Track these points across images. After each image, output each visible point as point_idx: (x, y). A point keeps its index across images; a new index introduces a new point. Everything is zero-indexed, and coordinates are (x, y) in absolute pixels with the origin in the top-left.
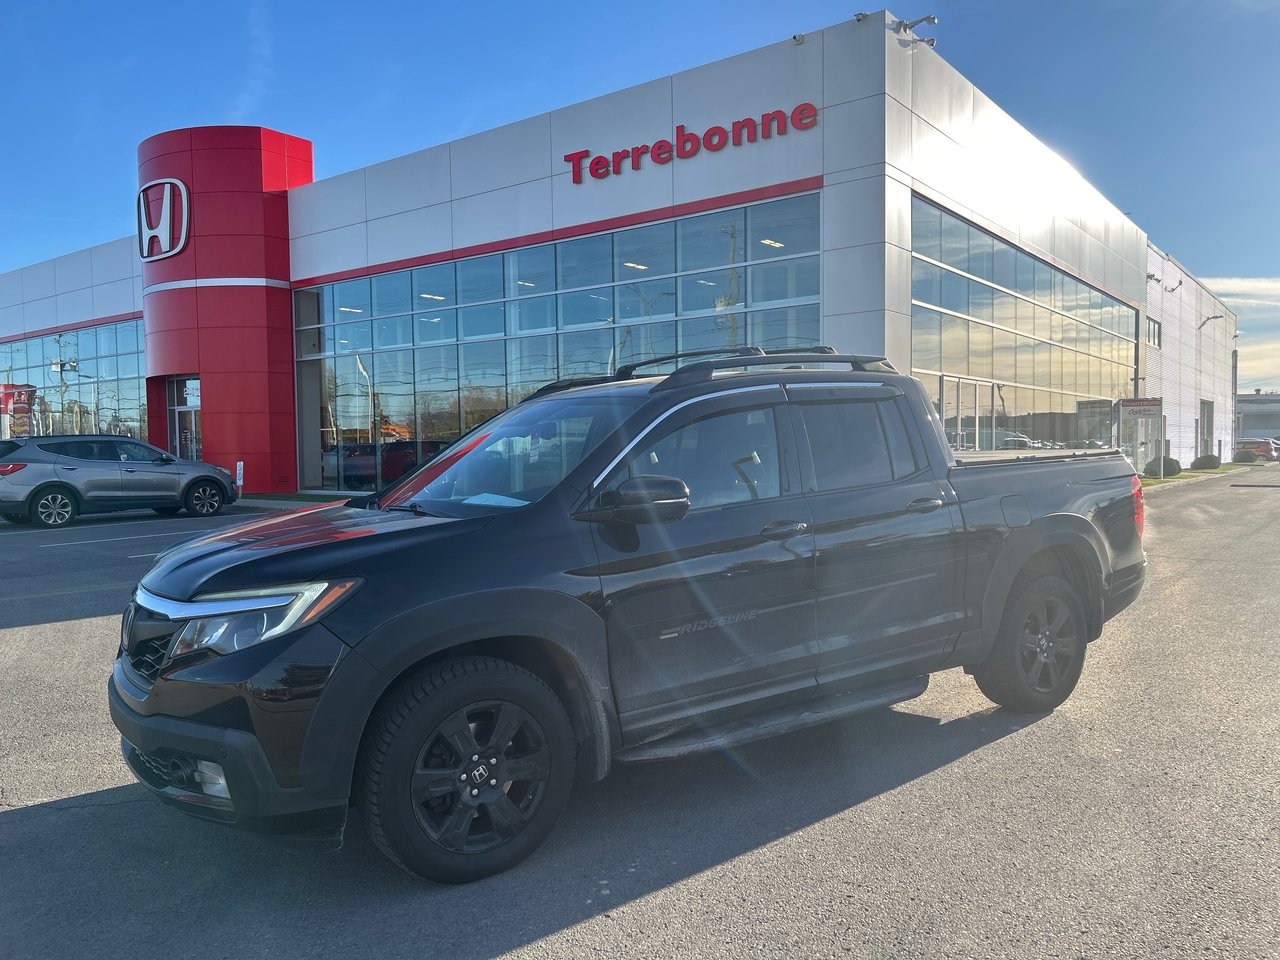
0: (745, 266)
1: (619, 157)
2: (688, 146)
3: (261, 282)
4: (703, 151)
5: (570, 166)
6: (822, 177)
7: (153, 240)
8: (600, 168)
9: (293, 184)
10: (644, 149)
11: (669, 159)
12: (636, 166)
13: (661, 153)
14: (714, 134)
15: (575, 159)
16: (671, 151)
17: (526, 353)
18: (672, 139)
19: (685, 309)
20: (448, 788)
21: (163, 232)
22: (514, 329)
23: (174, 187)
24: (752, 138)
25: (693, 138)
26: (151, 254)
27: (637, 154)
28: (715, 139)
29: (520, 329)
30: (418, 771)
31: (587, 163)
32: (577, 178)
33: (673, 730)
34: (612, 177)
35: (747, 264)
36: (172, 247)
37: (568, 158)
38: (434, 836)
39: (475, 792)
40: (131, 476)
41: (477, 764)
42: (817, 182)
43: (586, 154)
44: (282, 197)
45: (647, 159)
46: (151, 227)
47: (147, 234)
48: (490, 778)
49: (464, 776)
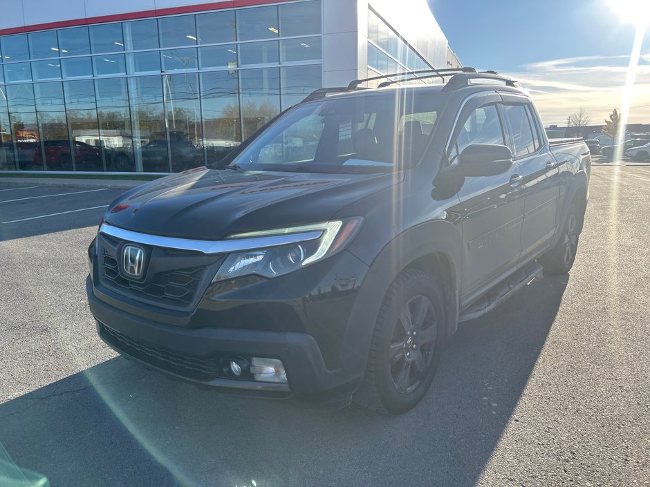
17: (139, 86)
19: (242, 64)
22: (132, 72)
29: (136, 71)
30: (391, 346)
35: (279, 39)
38: (396, 386)
39: (408, 354)
41: (409, 337)
48: (413, 344)
49: (404, 345)
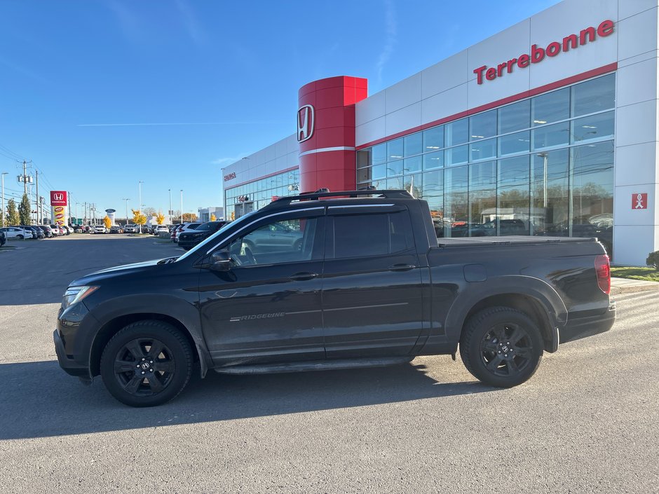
0: (570, 121)
1: (501, 67)
2: (538, 56)
3: (342, 148)
4: (547, 57)
5: (476, 75)
6: (617, 63)
7: (302, 132)
8: (492, 74)
9: (358, 101)
10: (514, 61)
11: (528, 64)
12: (510, 71)
13: (523, 62)
14: (553, 47)
15: (479, 72)
16: (529, 59)
18: (529, 53)
20: (130, 369)
21: (305, 129)
23: (309, 108)
24: (575, 46)
25: (541, 50)
26: (301, 140)
27: (510, 65)
28: (554, 50)
30: (117, 361)
31: (485, 72)
32: (480, 82)
33: (240, 362)
34: (498, 78)
36: (308, 135)
37: (475, 71)
38: (124, 387)
39: (143, 373)
40: (272, 238)
41: (144, 362)
42: (614, 67)
43: (484, 68)
44: (353, 107)
45: (516, 66)
46: (301, 127)
47: (300, 130)
48: (150, 368)
49: (138, 366)
